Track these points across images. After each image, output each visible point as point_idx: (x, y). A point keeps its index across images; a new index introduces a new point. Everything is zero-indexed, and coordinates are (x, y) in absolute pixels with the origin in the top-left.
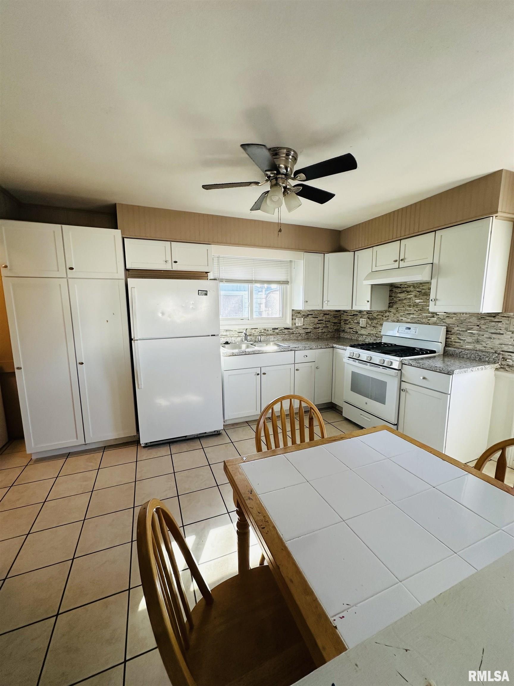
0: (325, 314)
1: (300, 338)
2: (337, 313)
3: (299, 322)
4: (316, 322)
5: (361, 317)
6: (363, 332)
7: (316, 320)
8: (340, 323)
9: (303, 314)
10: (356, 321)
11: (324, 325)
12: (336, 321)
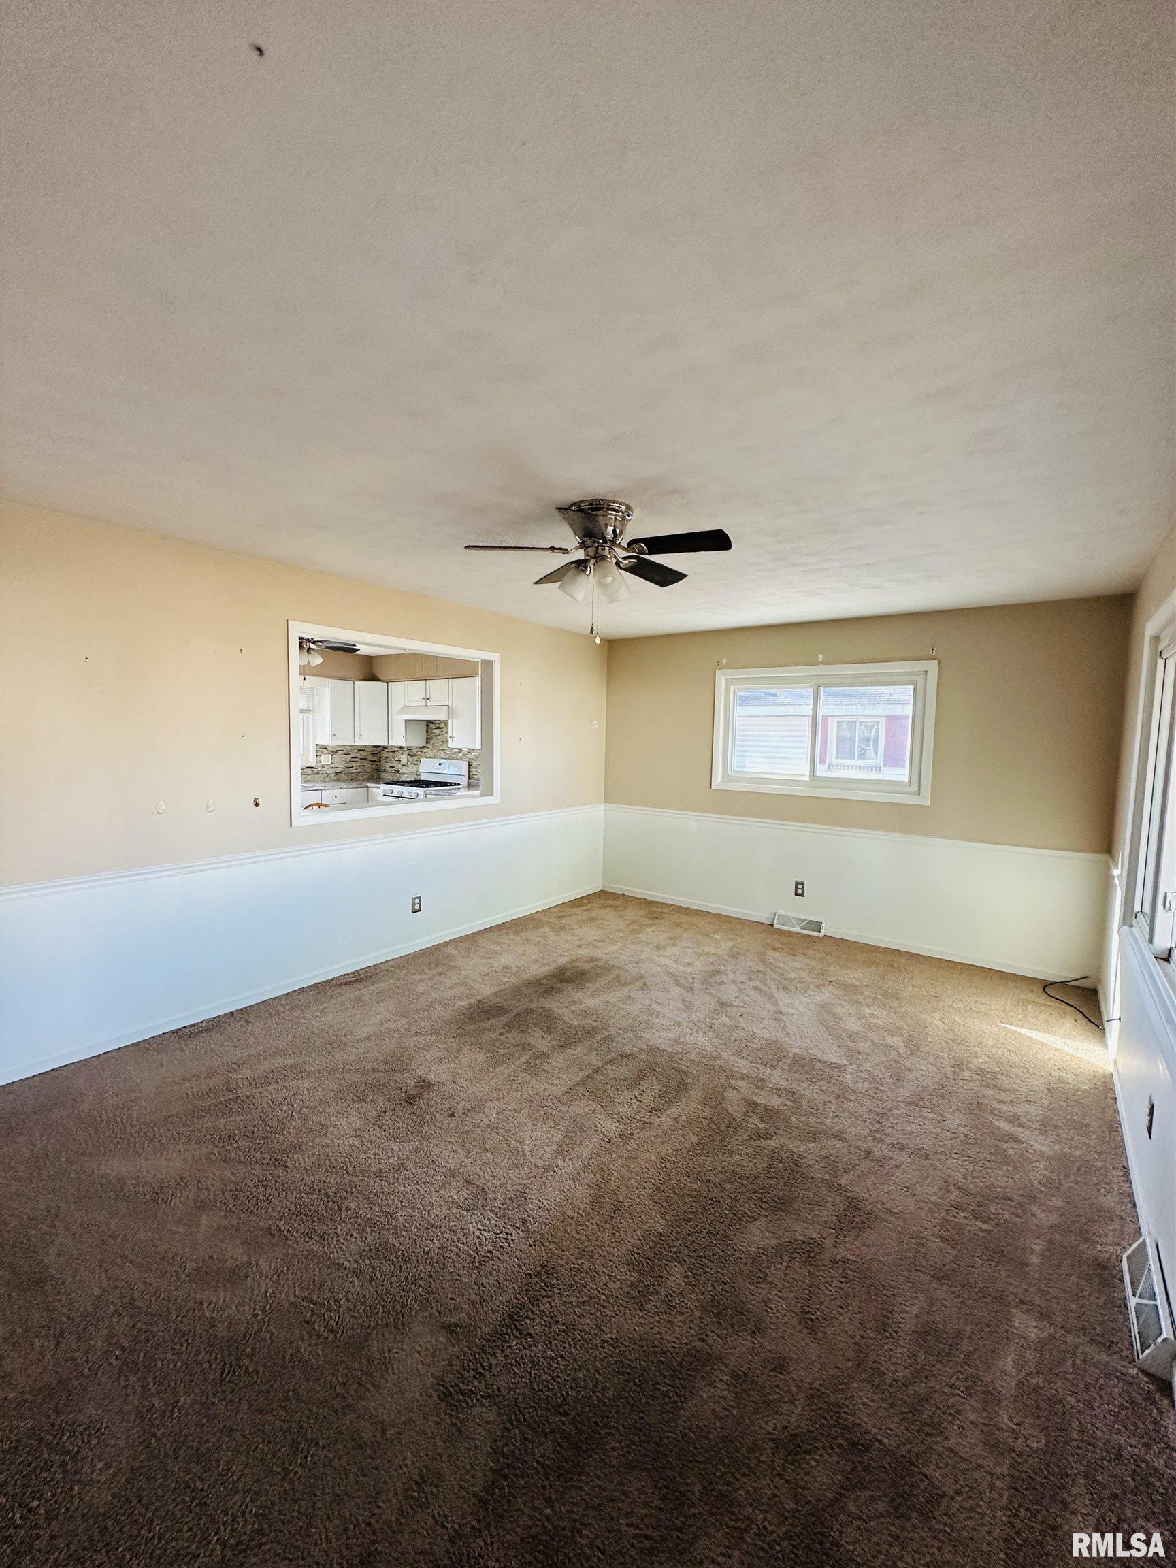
0: (359, 750)
1: (327, 779)
2: (375, 749)
3: (326, 759)
4: (348, 760)
5: (402, 754)
6: (404, 770)
7: (348, 758)
8: (380, 761)
9: (330, 749)
10: (397, 759)
11: (359, 764)
12: (375, 758)
